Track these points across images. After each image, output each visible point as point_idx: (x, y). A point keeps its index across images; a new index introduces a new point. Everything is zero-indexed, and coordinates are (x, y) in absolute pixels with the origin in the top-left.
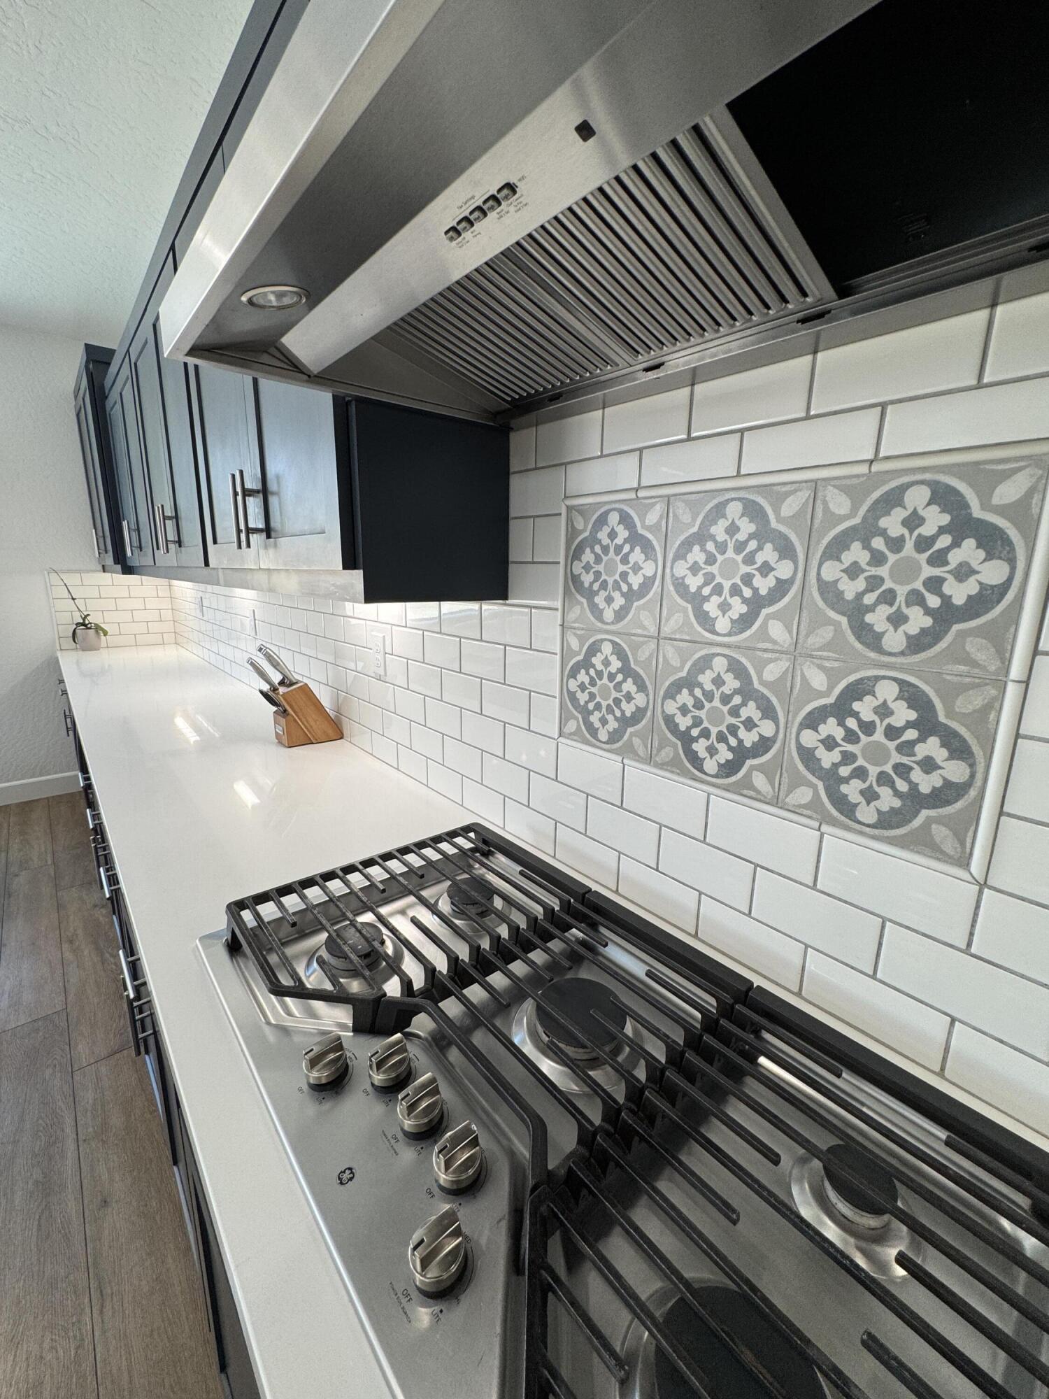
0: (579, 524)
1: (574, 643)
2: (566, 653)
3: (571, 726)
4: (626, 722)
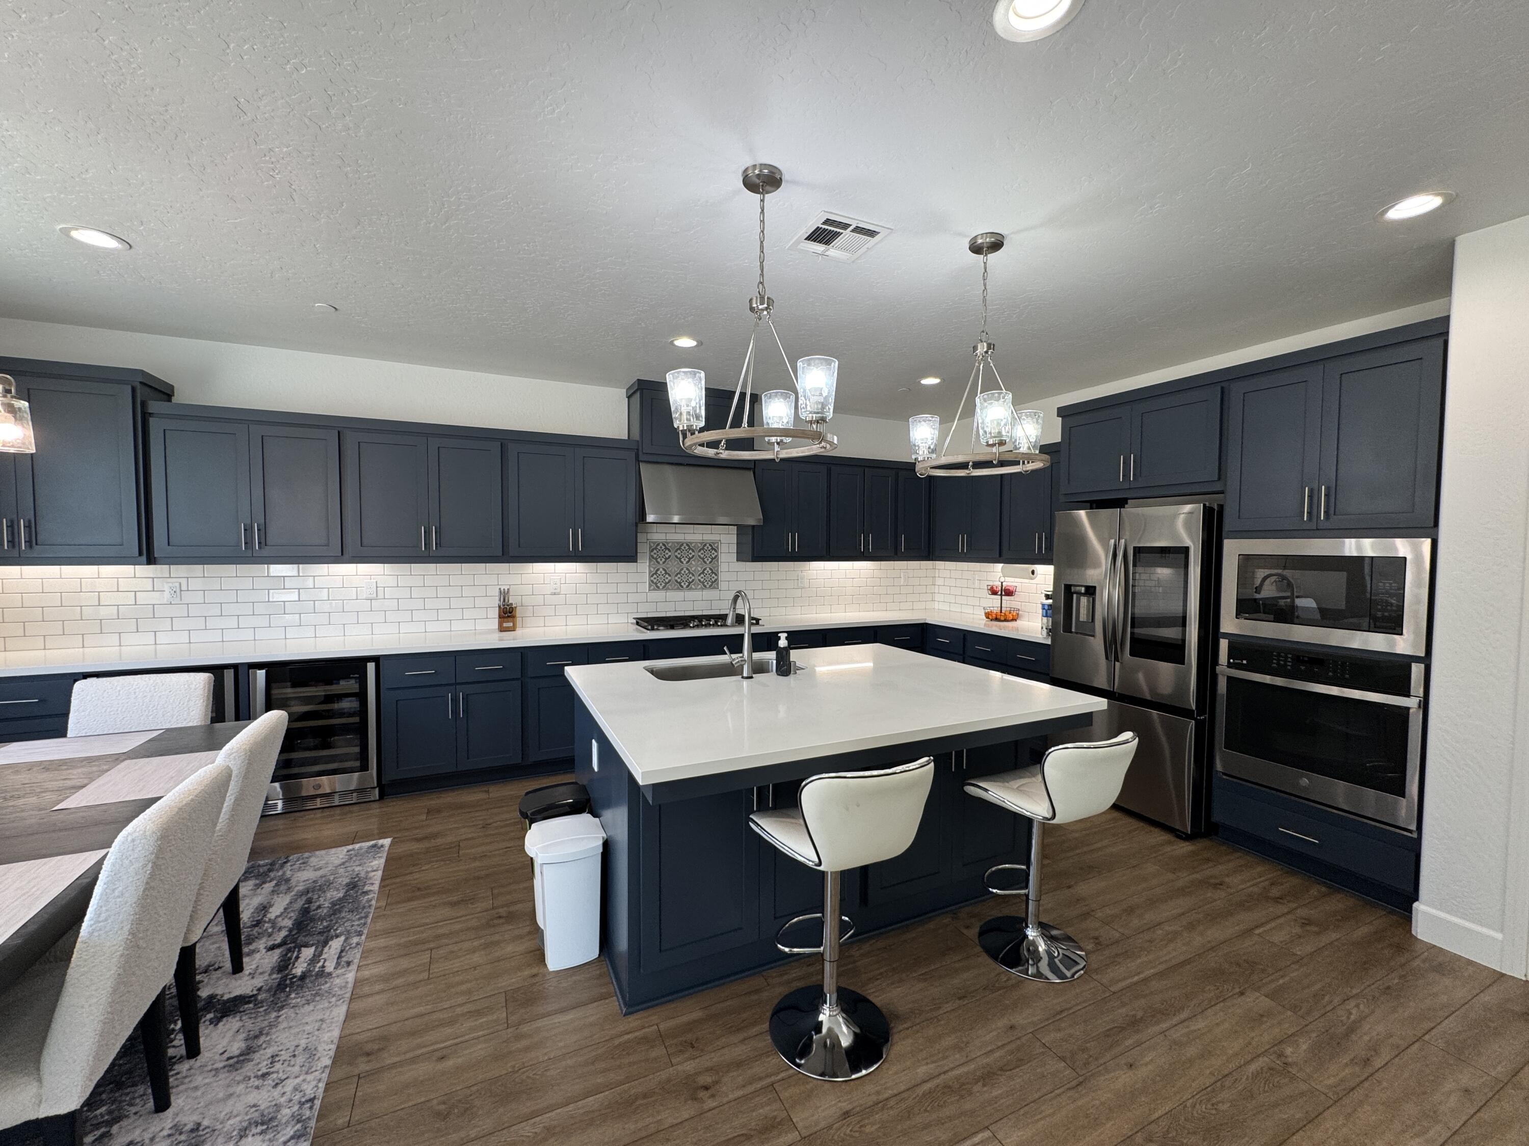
0: (652, 545)
1: (652, 569)
2: (650, 572)
3: (652, 588)
4: (666, 583)
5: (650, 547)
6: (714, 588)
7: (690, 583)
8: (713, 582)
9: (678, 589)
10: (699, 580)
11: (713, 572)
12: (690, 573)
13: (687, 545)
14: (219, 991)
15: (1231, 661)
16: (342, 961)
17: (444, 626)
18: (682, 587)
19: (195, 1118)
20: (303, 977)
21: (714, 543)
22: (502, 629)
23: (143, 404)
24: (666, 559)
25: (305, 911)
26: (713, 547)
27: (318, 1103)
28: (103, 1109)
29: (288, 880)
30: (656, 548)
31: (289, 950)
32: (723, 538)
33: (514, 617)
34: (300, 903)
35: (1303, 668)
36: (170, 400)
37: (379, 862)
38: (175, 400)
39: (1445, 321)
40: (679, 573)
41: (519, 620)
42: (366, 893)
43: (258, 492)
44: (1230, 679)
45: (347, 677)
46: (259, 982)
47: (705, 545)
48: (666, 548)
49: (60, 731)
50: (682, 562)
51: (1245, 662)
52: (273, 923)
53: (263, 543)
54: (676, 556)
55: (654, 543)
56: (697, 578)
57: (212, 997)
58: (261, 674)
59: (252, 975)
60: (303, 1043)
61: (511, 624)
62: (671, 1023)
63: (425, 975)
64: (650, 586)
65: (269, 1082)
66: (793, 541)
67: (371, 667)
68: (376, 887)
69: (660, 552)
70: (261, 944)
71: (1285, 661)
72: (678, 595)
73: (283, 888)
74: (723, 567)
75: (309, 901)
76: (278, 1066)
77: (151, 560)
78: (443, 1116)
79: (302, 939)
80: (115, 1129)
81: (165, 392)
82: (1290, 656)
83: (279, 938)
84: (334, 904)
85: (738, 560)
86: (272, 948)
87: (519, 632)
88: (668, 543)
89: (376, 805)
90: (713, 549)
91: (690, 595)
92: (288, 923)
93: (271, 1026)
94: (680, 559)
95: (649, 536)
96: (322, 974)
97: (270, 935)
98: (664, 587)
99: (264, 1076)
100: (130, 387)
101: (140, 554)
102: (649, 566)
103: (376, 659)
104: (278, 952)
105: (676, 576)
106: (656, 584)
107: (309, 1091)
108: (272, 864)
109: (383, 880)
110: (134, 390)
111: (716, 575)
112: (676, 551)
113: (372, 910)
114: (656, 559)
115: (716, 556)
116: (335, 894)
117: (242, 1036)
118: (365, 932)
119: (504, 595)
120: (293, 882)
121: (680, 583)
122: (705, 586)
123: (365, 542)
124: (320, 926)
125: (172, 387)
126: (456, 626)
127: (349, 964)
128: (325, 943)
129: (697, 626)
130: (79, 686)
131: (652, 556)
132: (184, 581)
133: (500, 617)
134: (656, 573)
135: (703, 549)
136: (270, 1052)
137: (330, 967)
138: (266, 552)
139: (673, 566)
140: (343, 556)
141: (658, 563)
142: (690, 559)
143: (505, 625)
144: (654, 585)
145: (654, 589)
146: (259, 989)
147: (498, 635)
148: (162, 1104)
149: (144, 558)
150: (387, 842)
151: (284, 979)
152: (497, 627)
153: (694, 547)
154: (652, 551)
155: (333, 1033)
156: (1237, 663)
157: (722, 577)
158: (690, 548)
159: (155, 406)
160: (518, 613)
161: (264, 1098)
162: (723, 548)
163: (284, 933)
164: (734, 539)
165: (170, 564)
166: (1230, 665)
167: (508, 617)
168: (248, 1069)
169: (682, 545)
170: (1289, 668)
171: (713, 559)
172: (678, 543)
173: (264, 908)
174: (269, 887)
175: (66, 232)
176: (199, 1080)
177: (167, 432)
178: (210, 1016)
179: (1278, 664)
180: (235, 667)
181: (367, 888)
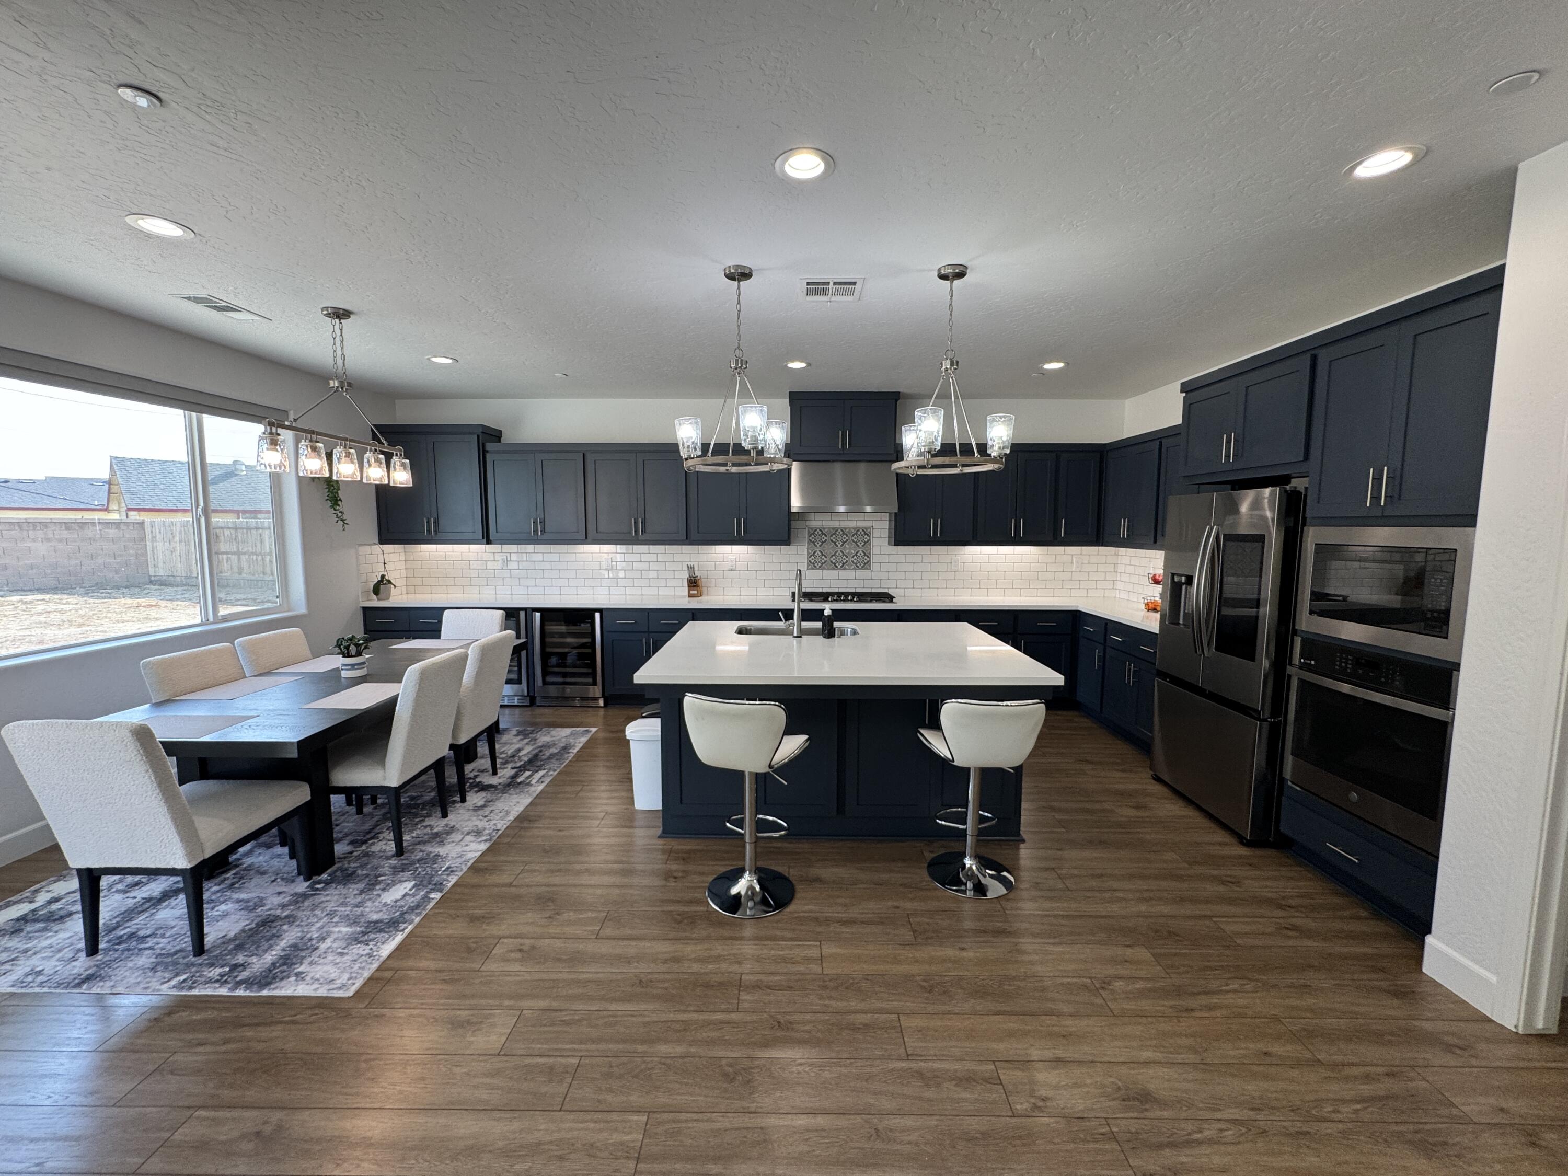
0: (810, 530)
1: (810, 551)
2: (808, 553)
3: (810, 567)
4: (823, 564)
5: (809, 532)
6: (867, 569)
7: (844, 564)
8: (865, 564)
9: (833, 569)
10: (853, 562)
11: (865, 555)
12: (844, 555)
13: (842, 530)
14: (483, 781)
15: (1302, 660)
16: (540, 781)
17: (654, 591)
18: (837, 567)
19: (455, 823)
20: (520, 783)
21: (867, 529)
22: (690, 596)
23: (484, 446)
24: (823, 542)
25: (536, 756)
26: (866, 532)
27: (500, 832)
28: (425, 812)
29: (536, 740)
30: (814, 533)
31: (521, 771)
32: (876, 525)
33: (697, 586)
34: (537, 751)
35: (1360, 671)
36: (499, 441)
37: (584, 739)
38: (503, 440)
39: (1502, 268)
40: (835, 555)
41: (705, 590)
42: (569, 753)
43: (540, 499)
44: (1302, 682)
45: (585, 622)
46: (501, 781)
47: (858, 530)
48: (823, 534)
49: (438, 637)
50: (837, 546)
51: (1313, 662)
52: (520, 757)
53: (543, 531)
54: (832, 541)
55: (812, 529)
56: (850, 559)
57: (480, 782)
58: (538, 615)
59: (500, 778)
60: (506, 809)
61: (695, 592)
62: (680, 847)
63: (574, 796)
64: (808, 565)
65: (486, 819)
66: (934, 526)
67: (597, 615)
68: (575, 751)
69: (816, 537)
70: (510, 766)
71: (1346, 663)
72: (833, 574)
73: (532, 743)
74: (875, 550)
75: (541, 751)
76: (492, 815)
77: (489, 542)
78: (545, 851)
79: (528, 767)
80: (426, 819)
81: (495, 435)
82: (1350, 657)
83: (518, 764)
84: (551, 755)
85: (889, 544)
86: (513, 768)
87: (704, 598)
88: (824, 529)
89: (602, 710)
90: (866, 534)
91: (844, 574)
92: (526, 759)
93: (497, 799)
94: (835, 543)
95: (808, 523)
96: (529, 784)
97: (516, 762)
98: (820, 567)
99: (485, 817)
100: (476, 437)
101: (483, 538)
102: (808, 549)
103: (600, 610)
104: (515, 770)
105: (832, 557)
106: (813, 564)
107: (499, 827)
108: (533, 731)
109: (581, 748)
110: (478, 437)
111: (868, 557)
112: (832, 536)
113: (567, 762)
114: (814, 543)
115: (868, 541)
116: (554, 750)
117: (484, 800)
118: (558, 771)
119: (691, 568)
120: (538, 741)
121: (835, 564)
122: (858, 567)
123: (599, 530)
124: (539, 763)
125: (500, 432)
126: (662, 592)
127: (542, 782)
128: (537, 771)
129: (837, 601)
130: (446, 612)
131: (810, 540)
132: (508, 555)
133: (689, 586)
134: (813, 555)
135: (856, 534)
136: (491, 809)
137: (533, 782)
138: (545, 537)
139: (829, 549)
140: (586, 539)
141: (816, 546)
142: (844, 543)
143: (692, 592)
144: (812, 565)
145: (812, 569)
146: (500, 784)
147: (687, 599)
148: (445, 815)
149: (485, 540)
150: (594, 730)
151: (511, 782)
152: (687, 593)
153: (848, 532)
154: (810, 536)
155: (521, 808)
156: (1307, 663)
157: (874, 559)
158: (844, 534)
159: (490, 446)
160: (703, 583)
161: (481, 824)
162: (876, 533)
163: (522, 763)
164: (886, 525)
165: (501, 544)
166: (1302, 667)
167: (694, 586)
168: (481, 813)
169: (837, 530)
170: (1349, 671)
171: (865, 543)
172: (833, 529)
173: (519, 750)
174: (526, 741)
175: (429, 359)
176: (461, 811)
177: (495, 462)
178: (476, 789)
179: (1340, 666)
180: (525, 609)
181: (571, 751)
